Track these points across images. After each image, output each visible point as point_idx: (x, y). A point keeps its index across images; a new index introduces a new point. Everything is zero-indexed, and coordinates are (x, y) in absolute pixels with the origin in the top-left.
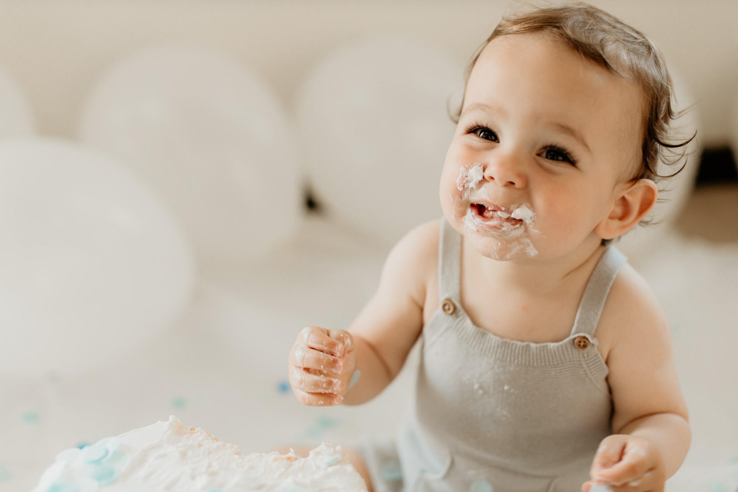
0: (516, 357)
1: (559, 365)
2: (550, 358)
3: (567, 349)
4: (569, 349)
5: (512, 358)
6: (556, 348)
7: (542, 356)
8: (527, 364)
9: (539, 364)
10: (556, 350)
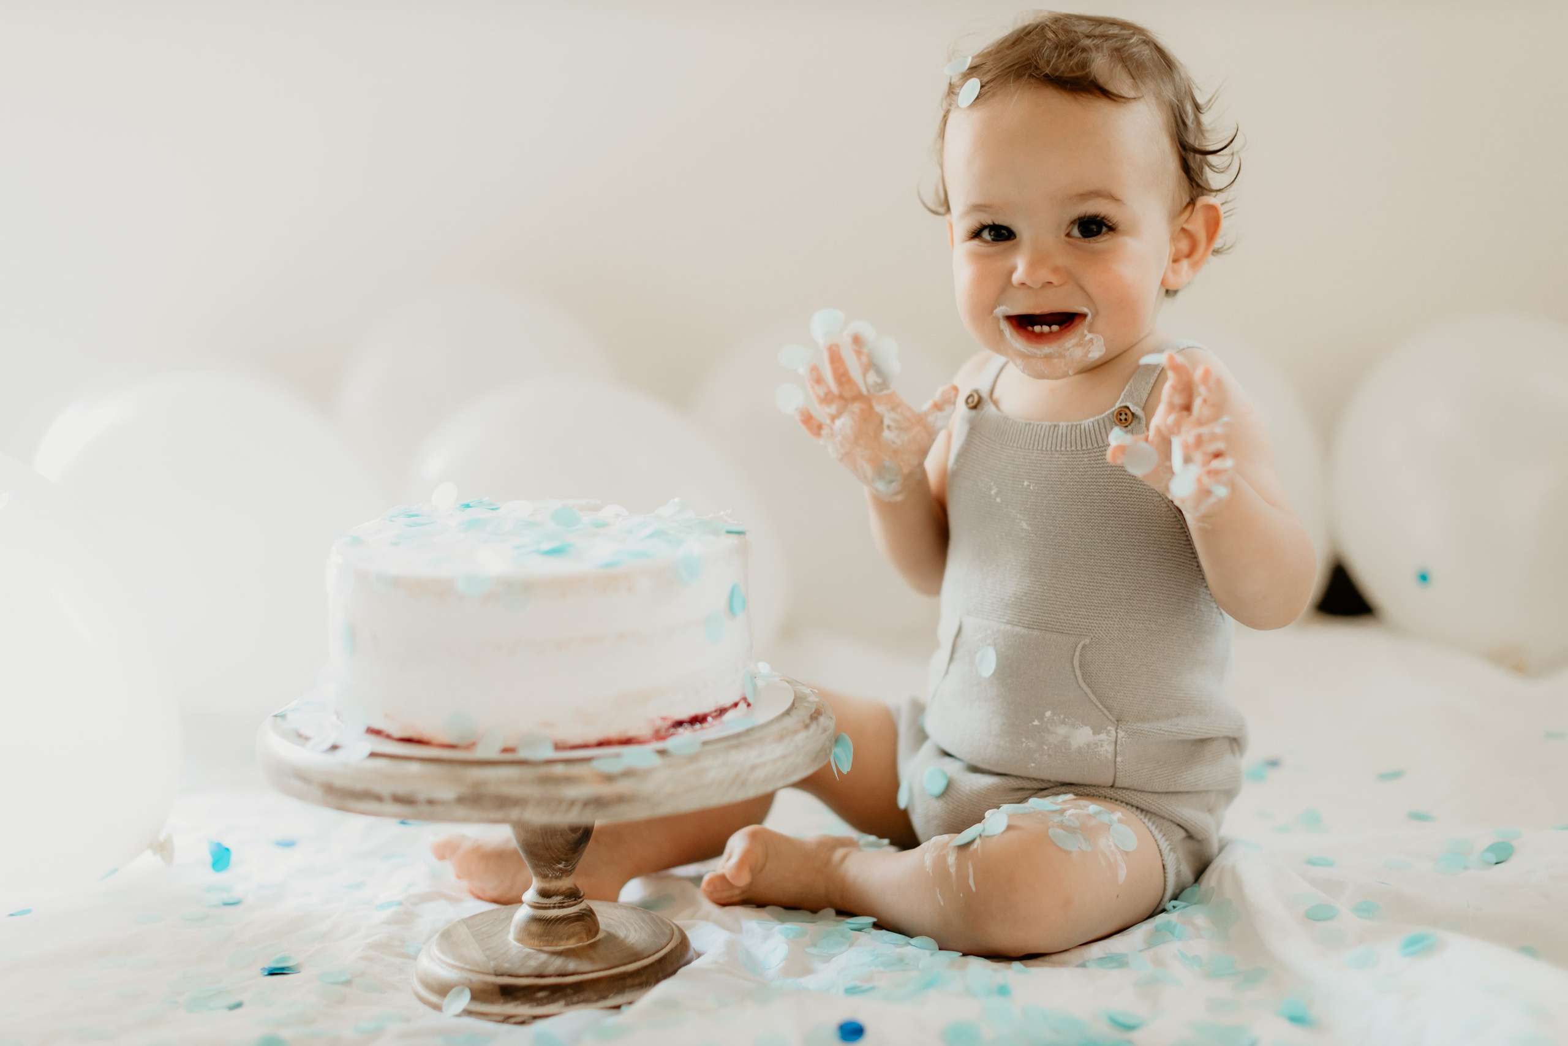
1: (1095, 450)
2: (1084, 441)
3: (1105, 427)
4: (1108, 427)
6: (1091, 424)
7: (1073, 438)
8: (1053, 449)
9: (1068, 449)
10: (1092, 429)
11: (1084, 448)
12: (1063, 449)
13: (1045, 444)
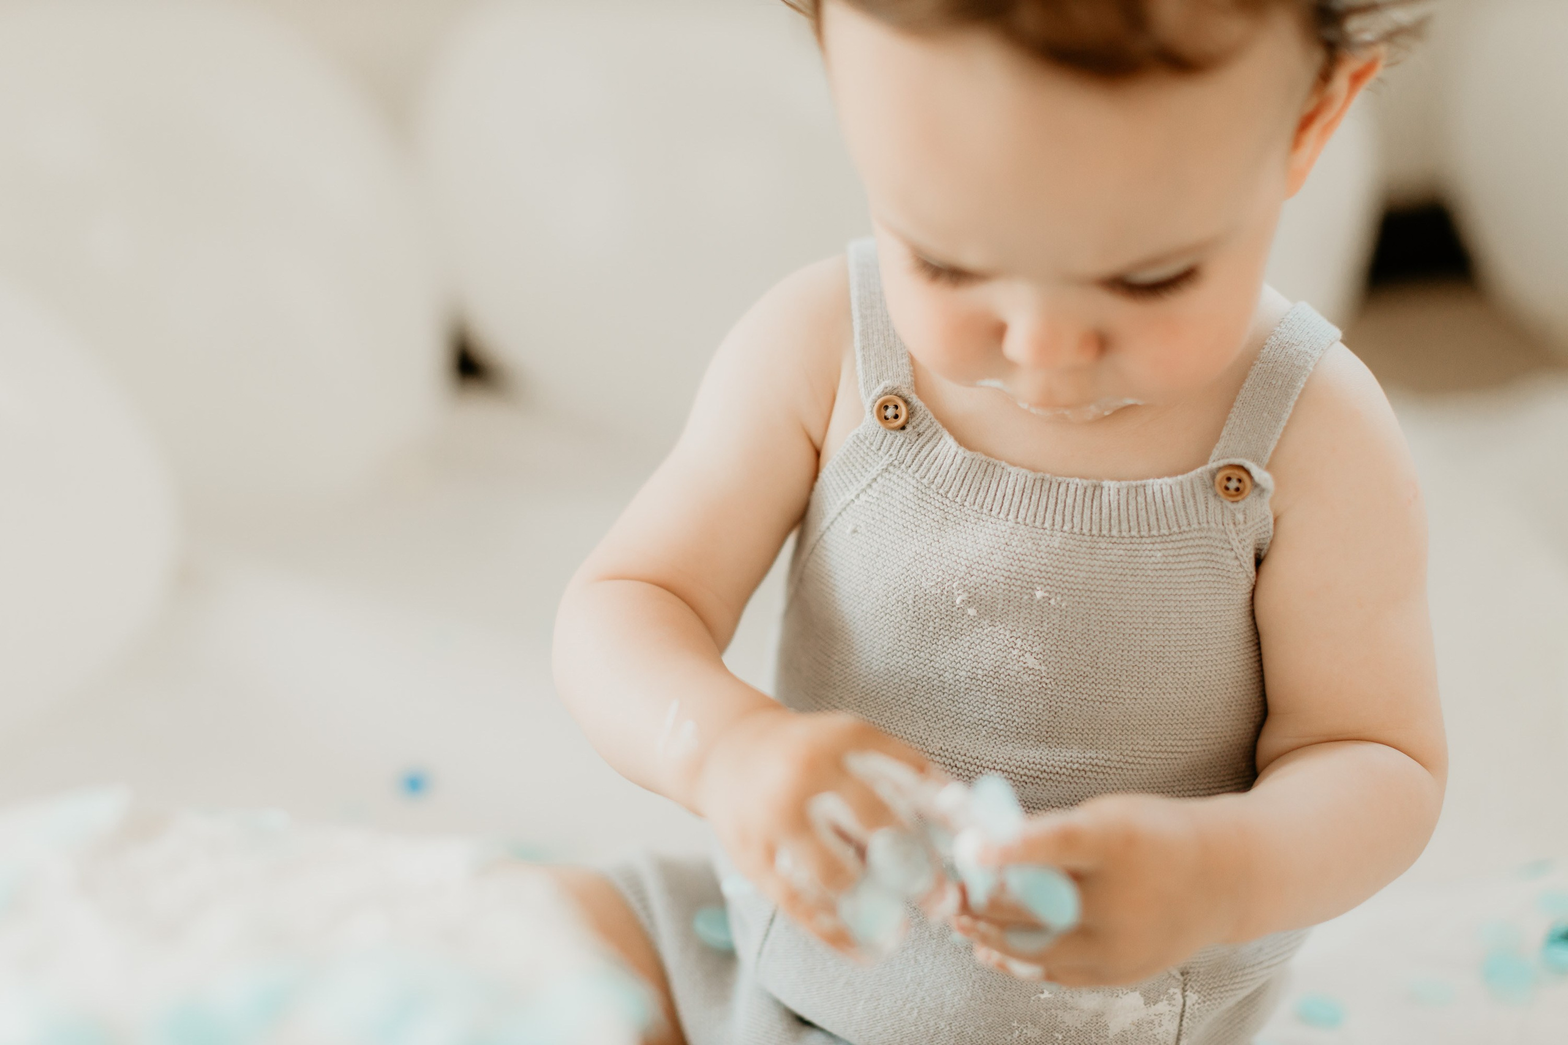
0: (1068, 518)
1: (1174, 538)
2: (1153, 519)
3: (1194, 495)
4: (1200, 497)
5: (1059, 518)
6: (1166, 490)
7: (1133, 511)
8: (1094, 532)
9: (1124, 534)
10: (1168, 498)
11: (1154, 532)
12: (1115, 532)
13: (1077, 520)
